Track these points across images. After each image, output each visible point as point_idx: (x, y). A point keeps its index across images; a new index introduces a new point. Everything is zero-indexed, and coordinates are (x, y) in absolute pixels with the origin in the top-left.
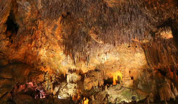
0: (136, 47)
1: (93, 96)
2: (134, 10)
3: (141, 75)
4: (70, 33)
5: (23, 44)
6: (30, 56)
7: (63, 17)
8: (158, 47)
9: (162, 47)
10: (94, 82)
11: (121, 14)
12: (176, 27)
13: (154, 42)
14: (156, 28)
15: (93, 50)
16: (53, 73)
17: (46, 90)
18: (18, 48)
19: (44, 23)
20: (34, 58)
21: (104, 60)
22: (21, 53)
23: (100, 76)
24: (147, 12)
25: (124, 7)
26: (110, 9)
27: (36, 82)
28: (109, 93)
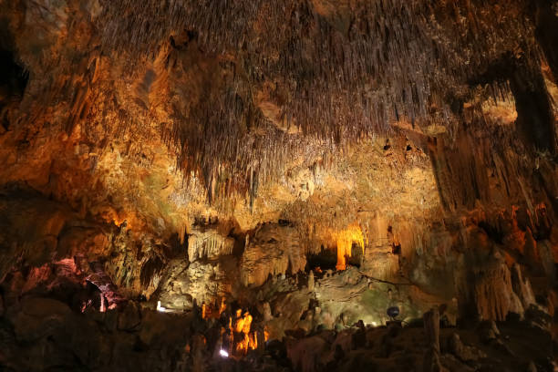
0: (409, 148)
1: (267, 305)
2: (396, 25)
3: (423, 241)
4: (196, 100)
5: (43, 131)
6: (67, 173)
7: (175, 47)
8: (477, 150)
9: (490, 151)
10: (274, 261)
11: (354, 39)
12: (528, 84)
13: (466, 134)
14: (466, 86)
15: (269, 156)
16: (145, 229)
17: (118, 283)
18: (26, 145)
19: (111, 64)
20: (82, 178)
21: (308, 189)
22: (36, 161)
23: (296, 243)
24: (436, 31)
25: (364, 15)
26: (320, 21)
27: (86, 257)
28: (319, 296)
